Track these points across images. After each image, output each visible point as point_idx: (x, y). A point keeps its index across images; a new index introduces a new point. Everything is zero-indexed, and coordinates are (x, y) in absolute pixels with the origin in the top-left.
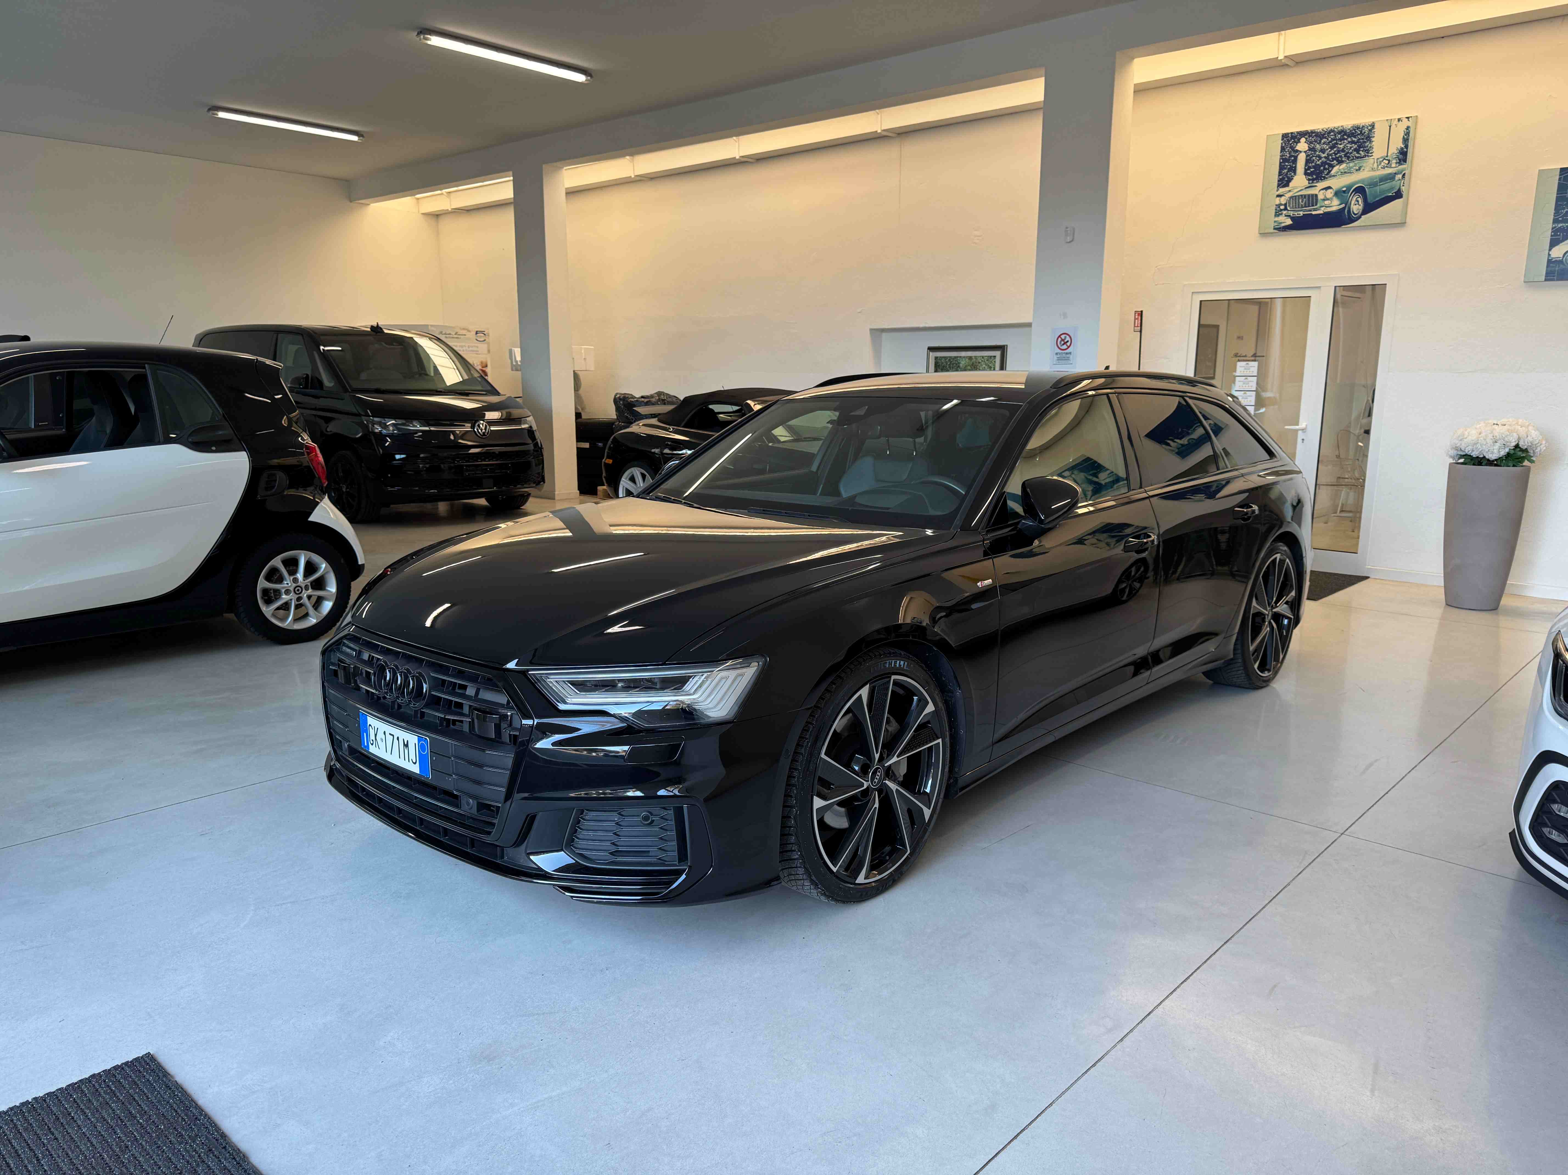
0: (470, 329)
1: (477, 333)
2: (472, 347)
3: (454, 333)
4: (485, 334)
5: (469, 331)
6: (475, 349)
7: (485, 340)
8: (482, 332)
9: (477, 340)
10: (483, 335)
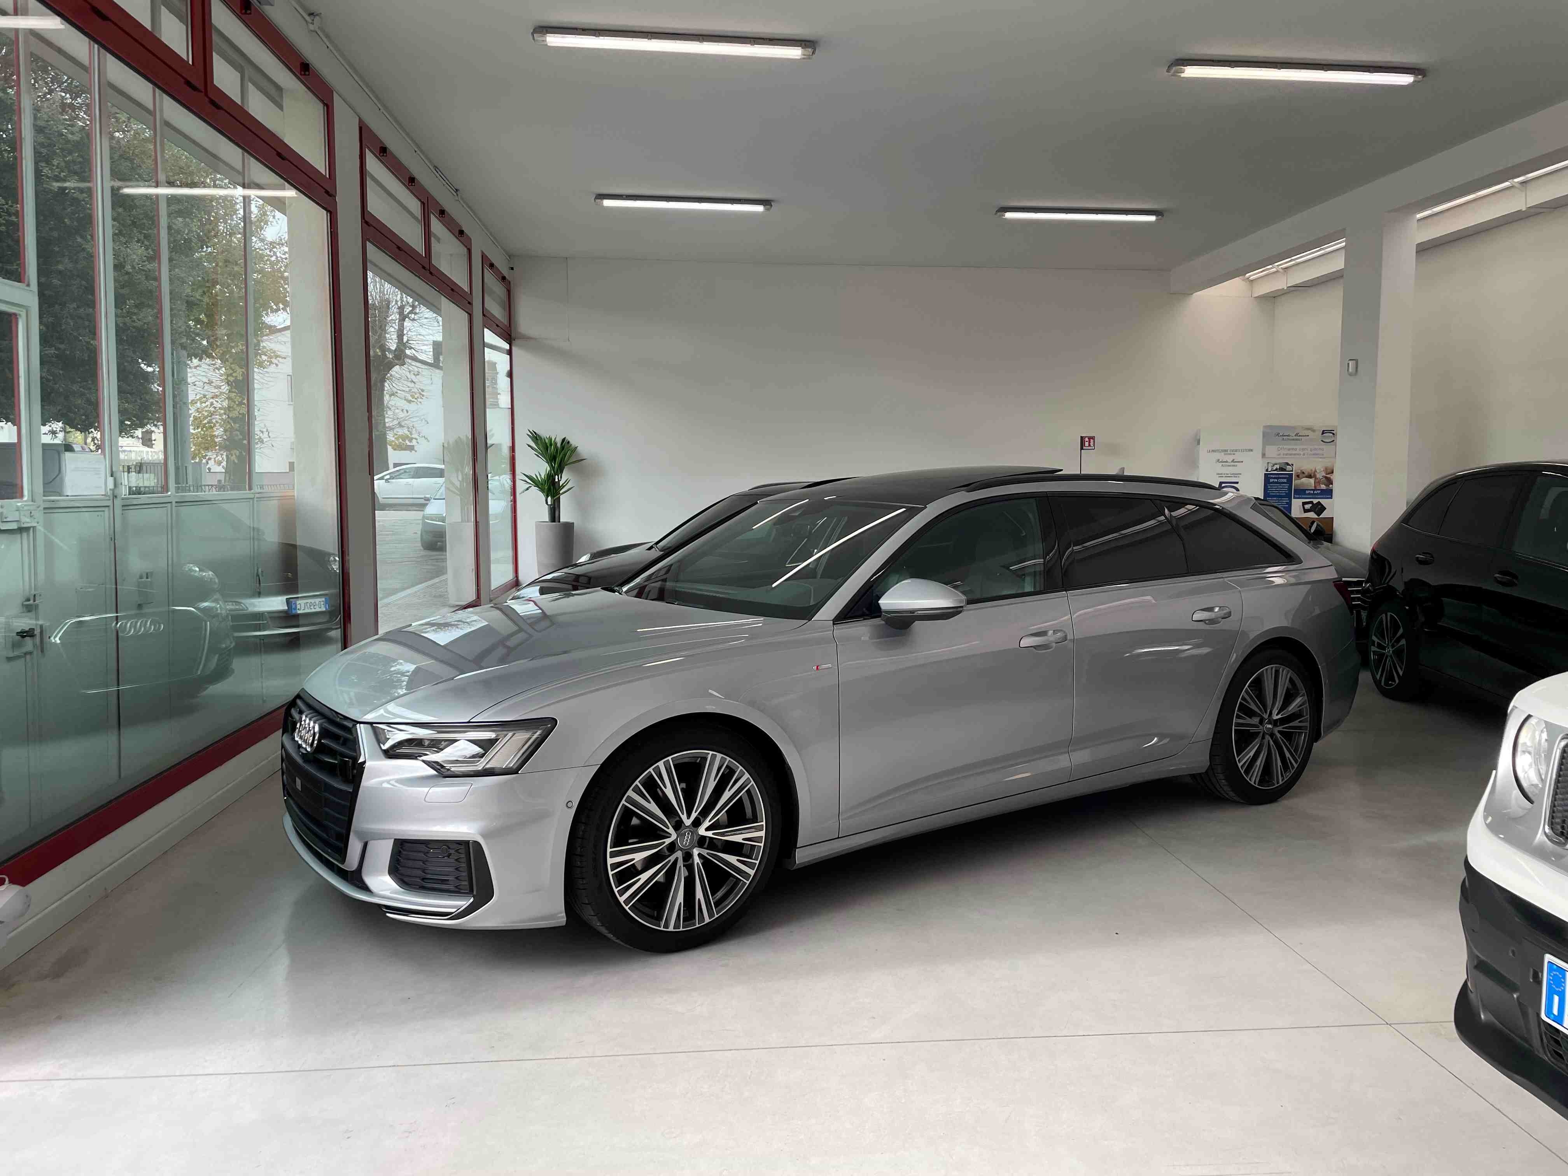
0: (1315, 428)
1: (1323, 433)
2: (1315, 449)
3: (1293, 435)
4: (1333, 434)
5: (1314, 431)
6: (1320, 452)
7: (1333, 441)
8: (1330, 431)
9: (1322, 441)
10: (1331, 434)
